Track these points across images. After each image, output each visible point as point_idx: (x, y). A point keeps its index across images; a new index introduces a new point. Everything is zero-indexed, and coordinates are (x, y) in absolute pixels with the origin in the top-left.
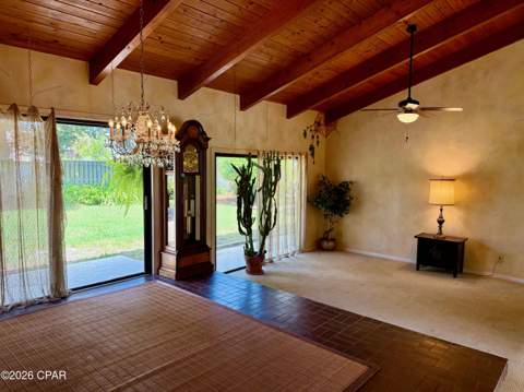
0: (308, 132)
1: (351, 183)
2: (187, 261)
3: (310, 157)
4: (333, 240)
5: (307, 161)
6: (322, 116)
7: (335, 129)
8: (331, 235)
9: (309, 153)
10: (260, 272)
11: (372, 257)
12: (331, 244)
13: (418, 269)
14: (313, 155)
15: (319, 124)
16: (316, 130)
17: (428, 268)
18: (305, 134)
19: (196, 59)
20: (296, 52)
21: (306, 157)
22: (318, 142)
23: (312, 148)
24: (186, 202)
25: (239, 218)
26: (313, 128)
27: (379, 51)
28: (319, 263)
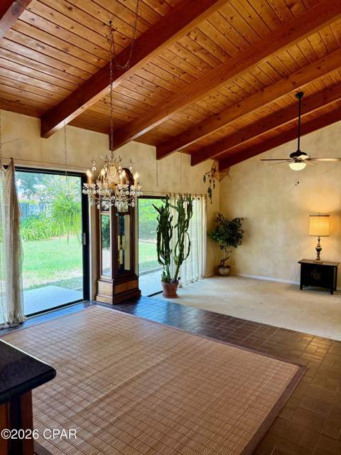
0: (207, 177)
1: (242, 219)
2: (121, 288)
3: (208, 198)
4: (228, 267)
5: (206, 202)
6: (217, 163)
7: (228, 174)
8: (226, 263)
9: (208, 194)
10: (175, 296)
11: (262, 280)
12: (226, 271)
13: (301, 289)
14: (210, 196)
15: (215, 170)
16: (213, 176)
17: (310, 287)
18: (205, 179)
19: (129, 117)
20: (209, 112)
21: (206, 198)
22: (214, 185)
23: (210, 191)
24: (119, 237)
25: (158, 250)
26: (210, 174)
27: (272, 112)
28: (222, 287)
